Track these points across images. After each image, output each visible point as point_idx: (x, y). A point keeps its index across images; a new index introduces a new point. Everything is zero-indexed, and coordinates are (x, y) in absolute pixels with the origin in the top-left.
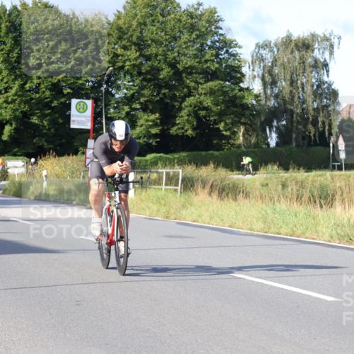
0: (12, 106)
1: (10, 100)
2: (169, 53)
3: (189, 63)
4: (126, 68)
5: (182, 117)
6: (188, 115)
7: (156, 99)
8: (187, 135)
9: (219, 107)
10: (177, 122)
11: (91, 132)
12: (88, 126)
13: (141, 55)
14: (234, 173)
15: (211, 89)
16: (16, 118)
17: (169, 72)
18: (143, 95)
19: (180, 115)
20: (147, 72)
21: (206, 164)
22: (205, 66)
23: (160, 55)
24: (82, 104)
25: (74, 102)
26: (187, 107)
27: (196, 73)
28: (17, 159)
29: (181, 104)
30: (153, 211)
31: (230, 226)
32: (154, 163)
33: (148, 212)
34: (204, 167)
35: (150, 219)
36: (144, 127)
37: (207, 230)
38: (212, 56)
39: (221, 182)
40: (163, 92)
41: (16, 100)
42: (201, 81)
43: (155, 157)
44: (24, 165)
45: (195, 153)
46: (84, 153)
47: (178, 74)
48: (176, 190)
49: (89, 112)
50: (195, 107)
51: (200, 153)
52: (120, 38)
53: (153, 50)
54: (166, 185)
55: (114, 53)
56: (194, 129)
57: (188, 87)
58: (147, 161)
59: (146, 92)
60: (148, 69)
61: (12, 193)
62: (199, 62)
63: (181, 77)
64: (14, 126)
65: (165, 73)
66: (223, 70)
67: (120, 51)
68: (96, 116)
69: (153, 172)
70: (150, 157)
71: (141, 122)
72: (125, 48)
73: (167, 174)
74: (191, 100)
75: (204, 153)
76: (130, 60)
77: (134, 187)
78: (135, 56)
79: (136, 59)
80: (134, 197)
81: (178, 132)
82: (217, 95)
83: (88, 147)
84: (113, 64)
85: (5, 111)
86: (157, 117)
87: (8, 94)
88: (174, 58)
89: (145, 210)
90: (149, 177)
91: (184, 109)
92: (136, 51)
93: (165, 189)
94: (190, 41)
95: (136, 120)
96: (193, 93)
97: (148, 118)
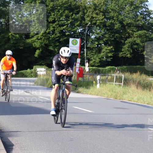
0: (40, 41)
1: (39, 38)
2: (119, 16)
3: (129, 21)
4: (97, 24)
5: (125, 48)
6: (128, 47)
7: (112, 39)
8: (127, 57)
9: (144, 44)
10: (123, 50)
11: (79, 55)
12: (78, 51)
13: (105, 18)
14: (150, 77)
15: (140, 35)
16: (42, 47)
17: (119, 26)
18: (105, 37)
19: (124, 47)
20: (109, 26)
21: (135, 72)
22: (138, 23)
23: (115, 17)
24: (75, 41)
25: (71, 40)
26: (127, 43)
27: (133, 26)
28: (42, 67)
29: (125, 41)
30: (109, 95)
31: (148, 104)
32: (109, 71)
33: (106, 96)
34: (134, 74)
35: (107, 99)
36: (105, 53)
37: (136, 105)
38: (141, 18)
39: (143, 82)
40: (116, 35)
41: (42, 38)
42: (135, 30)
43: (110, 68)
44: (45, 70)
45: (131, 66)
47: (123, 26)
48: (120, 85)
49: (78, 45)
50: (131, 43)
51: (133, 66)
52: (95, 9)
53: (112, 14)
54: (115, 82)
55: (92, 17)
56: (131, 54)
57: (129, 33)
58: (106, 70)
59: (107, 36)
60: (109, 24)
61: (39, 84)
62: (135, 21)
63: (125, 28)
64: (41, 50)
65: (117, 26)
66: (146, 25)
67: (94, 15)
68: (82, 48)
69: (109, 75)
70: (107, 68)
71: (104, 50)
72: (97, 14)
73: (116, 76)
74: (130, 40)
75: (135, 67)
76: (99, 20)
77: (99, 83)
78: (102, 18)
79: (102, 19)
80: (100, 88)
81: (123, 55)
82: (143, 38)
83: (77, 62)
84: (91, 21)
85: (37, 43)
86: (111, 48)
87: (38, 35)
88: (122, 19)
89: (104, 94)
90: (107, 78)
91: (126, 44)
92: (103, 15)
93: (115, 84)
94: (130, 10)
95: (101, 49)
96: (131, 36)
97: (107, 48)
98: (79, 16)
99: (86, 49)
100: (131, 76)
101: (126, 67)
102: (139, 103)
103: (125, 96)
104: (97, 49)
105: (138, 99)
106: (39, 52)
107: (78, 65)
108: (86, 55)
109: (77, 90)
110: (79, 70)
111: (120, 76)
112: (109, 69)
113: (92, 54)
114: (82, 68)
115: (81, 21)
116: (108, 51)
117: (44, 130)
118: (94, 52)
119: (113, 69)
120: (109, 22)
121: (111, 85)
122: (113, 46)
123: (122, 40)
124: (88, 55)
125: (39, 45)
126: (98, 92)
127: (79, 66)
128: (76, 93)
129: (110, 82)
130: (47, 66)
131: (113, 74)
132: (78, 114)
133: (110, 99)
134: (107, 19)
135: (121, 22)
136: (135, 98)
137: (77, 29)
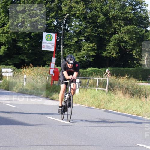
0: (6, 35)
1: (5, 31)
2: (104, 7)
3: (116, 14)
4: (77, 15)
5: (110, 46)
6: (114, 45)
7: (95, 35)
8: (113, 57)
9: (133, 41)
10: (107, 49)
11: (54, 53)
12: (53, 49)
13: (86, 8)
14: (141, 82)
15: (129, 30)
16: (8, 42)
17: (103, 19)
18: (87, 32)
19: (109, 45)
20: (90, 18)
21: (123, 75)
22: (125, 16)
23: (98, 8)
24: (49, 36)
25: (45, 34)
26: (113, 40)
27: (119, 20)
28: (8, 67)
29: (110, 38)
30: (90, 103)
31: (137, 115)
32: (91, 74)
33: (87, 104)
34: (121, 78)
35: (88, 108)
36: (86, 51)
37: (123, 116)
38: (130, 10)
39: (132, 87)
40: (99, 30)
41: (9, 31)
43: (92, 70)
44: (12, 71)
45: (117, 68)
46: (49, 65)
47: (108, 19)
48: (104, 91)
49: (53, 41)
50: (118, 41)
51: (120, 68)
54: (98, 87)
55: (70, 6)
56: (117, 53)
57: (115, 28)
58: (87, 72)
59: (89, 30)
60: (91, 16)
61: (5, 88)
62: (122, 13)
63: (110, 22)
64: (7, 47)
65: (101, 19)
67: (73, 5)
68: (58, 44)
69: (91, 79)
70: (89, 70)
71: (85, 48)
73: (100, 80)
74: (116, 36)
75: (122, 69)
76: (79, 10)
77: (79, 88)
78: (83, 8)
79: (83, 10)
80: (79, 94)
81: (107, 55)
82: (132, 34)
83: (52, 62)
84: (69, 12)
85: (2, 38)
86: (94, 45)
87: (4, 27)
88: (107, 10)
89: (85, 102)
90: (88, 82)
91: (112, 42)
92: (84, 5)
95: (81, 46)
96: (117, 32)
97: (88, 46)
98: (54, 5)
99: (63, 46)
100: (117, 80)
101: (111, 69)
102: (126, 113)
103: (109, 105)
104: (76, 46)
105: (126, 109)
106: (5, 49)
107: (53, 65)
108: (63, 54)
109: (52, 96)
110: (54, 72)
111: (103, 80)
112: (91, 72)
113: (71, 53)
114: (57, 69)
115: (57, 12)
116: (90, 49)
117: (10, 145)
118: (72, 50)
119: (95, 71)
121: (93, 91)
122: (96, 43)
123: (106, 36)
124: (65, 54)
125: (5, 40)
126: (77, 99)
127: (54, 67)
128: (50, 100)
129: (92, 87)
130: (14, 66)
131: (95, 77)
132: (53, 126)
133: (91, 108)
135: (106, 14)
136: (122, 108)
137: (52, 21)
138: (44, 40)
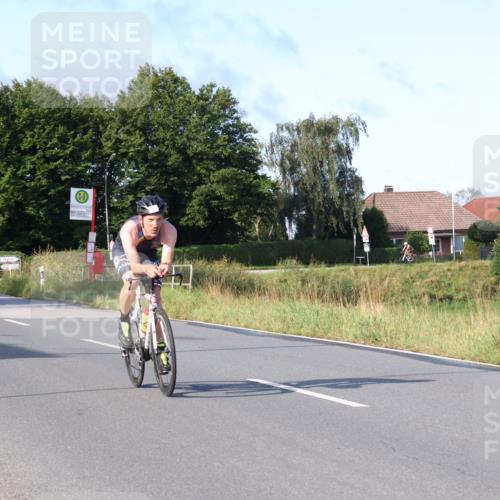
0: (4, 195)
2: (177, 137)
3: (200, 149)
4: (130, 154)
5: (193, 206)
6: (199, 205)
7: (163, 188)
8: (198, 227)
9: (233, 196)
10: (188, 212)
11: (93, 224)
12: (89, 217)
13: (147, 140)
14: (250, 268)
15: (224, 177)
17: (178, 158)
18: (149, 184)
19: (191, 204)
20: (154, 159)
21: (218, 258)
22: (217, 152)
23: (168, 140)
24: (82, 193)
25: (74, 191)
26: (197, 196)
27: (208, 159)
28: (11, 254)
29: (191, 193)
31: (245, 327)
34: (216, 262)
38: (224, 141)
39: (236, 278)
40: (172, 179)
41: (8, 188)
42: (212, 167)
44: (18, 261)
45: (208, 246)
46: (85, 247)
47: (187, 160)
48: (185, 287)
49: (90, 202)
50: (206, 196)
51: (213, 246)
52: (124, 123)
53: (160, 134)
54: (176, 281)
55: (117, 138)
56: (205, 220)
57: (199, 175)
59: (153, 180)
60: (155, 155)
61: (5, 291)
62: (211, 148)
63: (191, 164)
64: (7, 217)
65: (174, 159)
66: (236, 156)
67: (122, 136)
68: (98, 208)
72: (129, 133)
74: (202, 188)
75: (216, 246)
76: (134, 146)
78: (139, 142)
79: (140, 145)
81: (189, 222)
82: (230, 183)
83: (89, 241)
84: (116, 150)
88: (184, 144)
91: (195, 199)
92: (141, 136)
93: (175, 286)
94: (200, 125)
96: (204, 181)
98: (87, 138)
99: (108, 210)
100: (208, 266)
101: (197, 248)
102: (227, 325)
103: (196, 312)
105: (225, 317)
107: (91, 246)
108: (110, 225)
110: (94, 258)
111: (184, 268)
114: (99, 253)
115: (94, 149)
120: (153, 151)
123: (185, 190)
127: (93, 249)
130: (22, 252)
132: (95, 355)
134: (153, 143)
136: (219, 315)
137: (86, 167)
138: (73, 201)
